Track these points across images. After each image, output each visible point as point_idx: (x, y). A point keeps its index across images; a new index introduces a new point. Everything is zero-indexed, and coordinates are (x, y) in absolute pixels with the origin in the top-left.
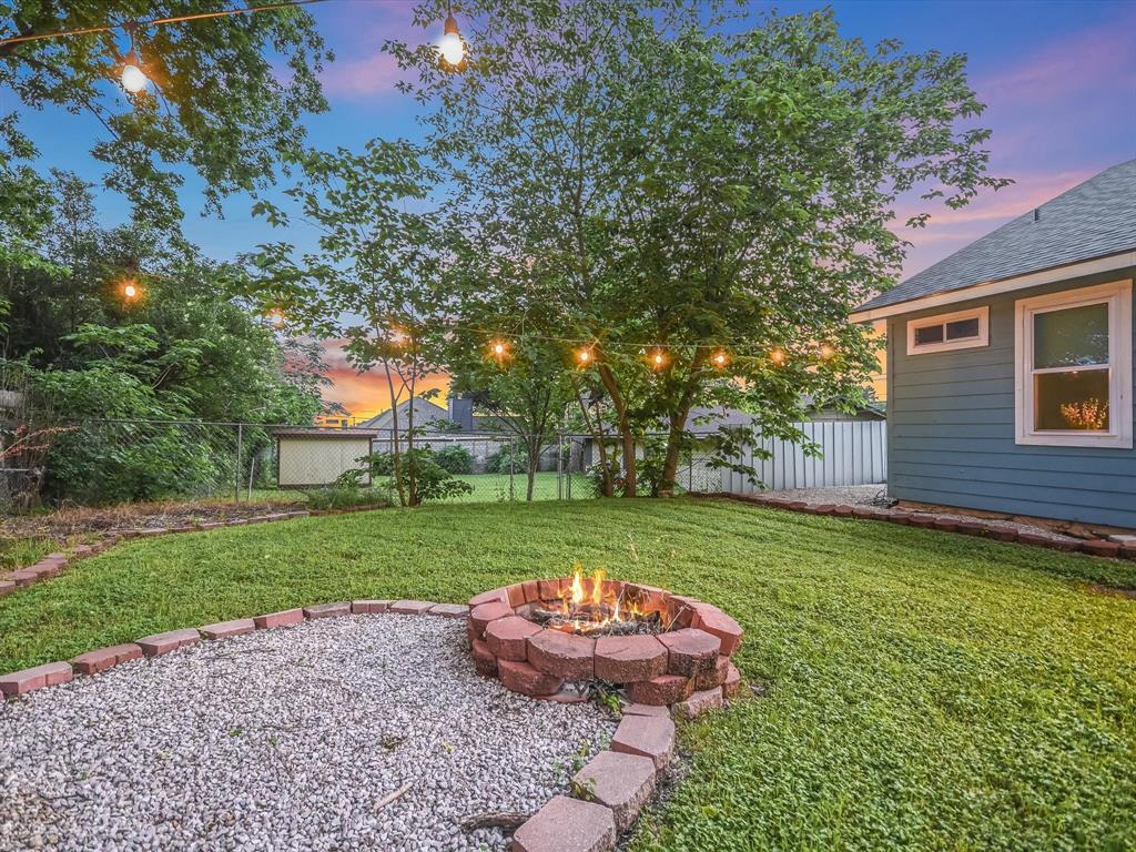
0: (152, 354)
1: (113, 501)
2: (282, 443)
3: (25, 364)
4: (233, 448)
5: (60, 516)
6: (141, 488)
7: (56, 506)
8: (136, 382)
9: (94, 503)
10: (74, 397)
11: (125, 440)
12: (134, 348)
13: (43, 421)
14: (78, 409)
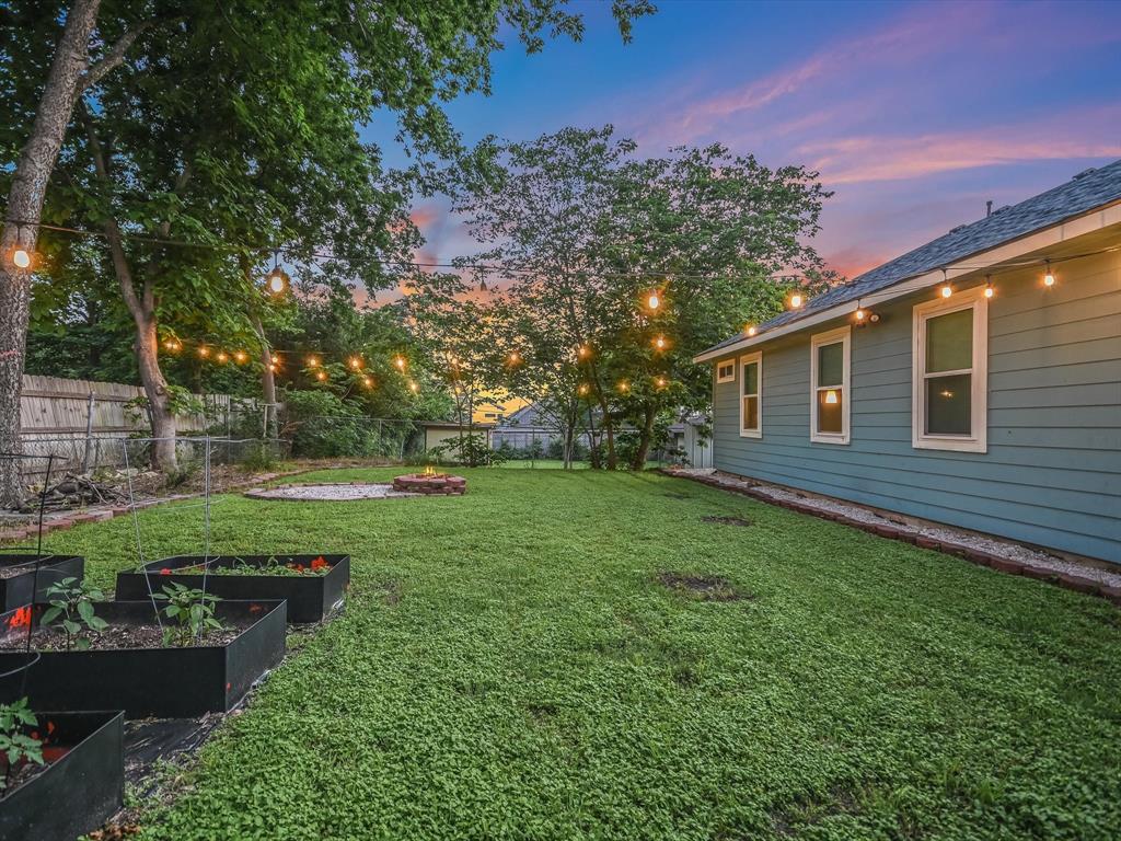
0: (344, 379)
1: (319, 458)
2: (428, 432)
3: (284, 389)
4: (394, 436)
5: (300, 461)
6: (333, 452)
7: (298, 457)
8: (332, 396)
9: (313, 458)
10: (305, 406)
11: (328, 427)
12: (335, 376)
13: (293, 419)
14: (307, 412)
